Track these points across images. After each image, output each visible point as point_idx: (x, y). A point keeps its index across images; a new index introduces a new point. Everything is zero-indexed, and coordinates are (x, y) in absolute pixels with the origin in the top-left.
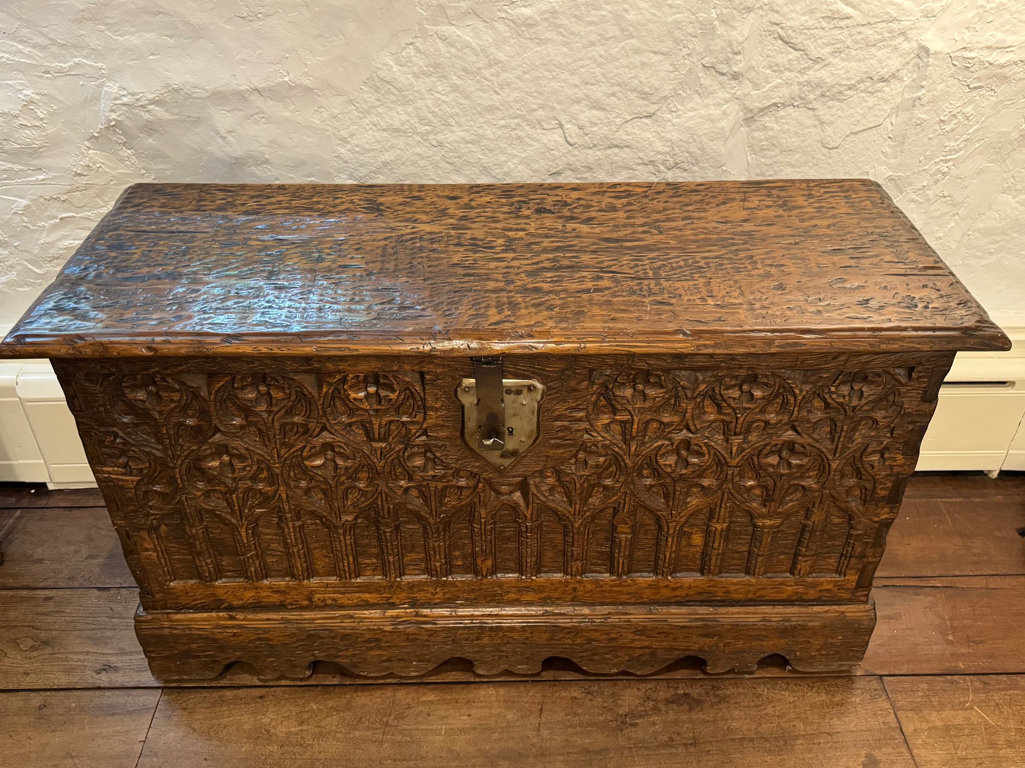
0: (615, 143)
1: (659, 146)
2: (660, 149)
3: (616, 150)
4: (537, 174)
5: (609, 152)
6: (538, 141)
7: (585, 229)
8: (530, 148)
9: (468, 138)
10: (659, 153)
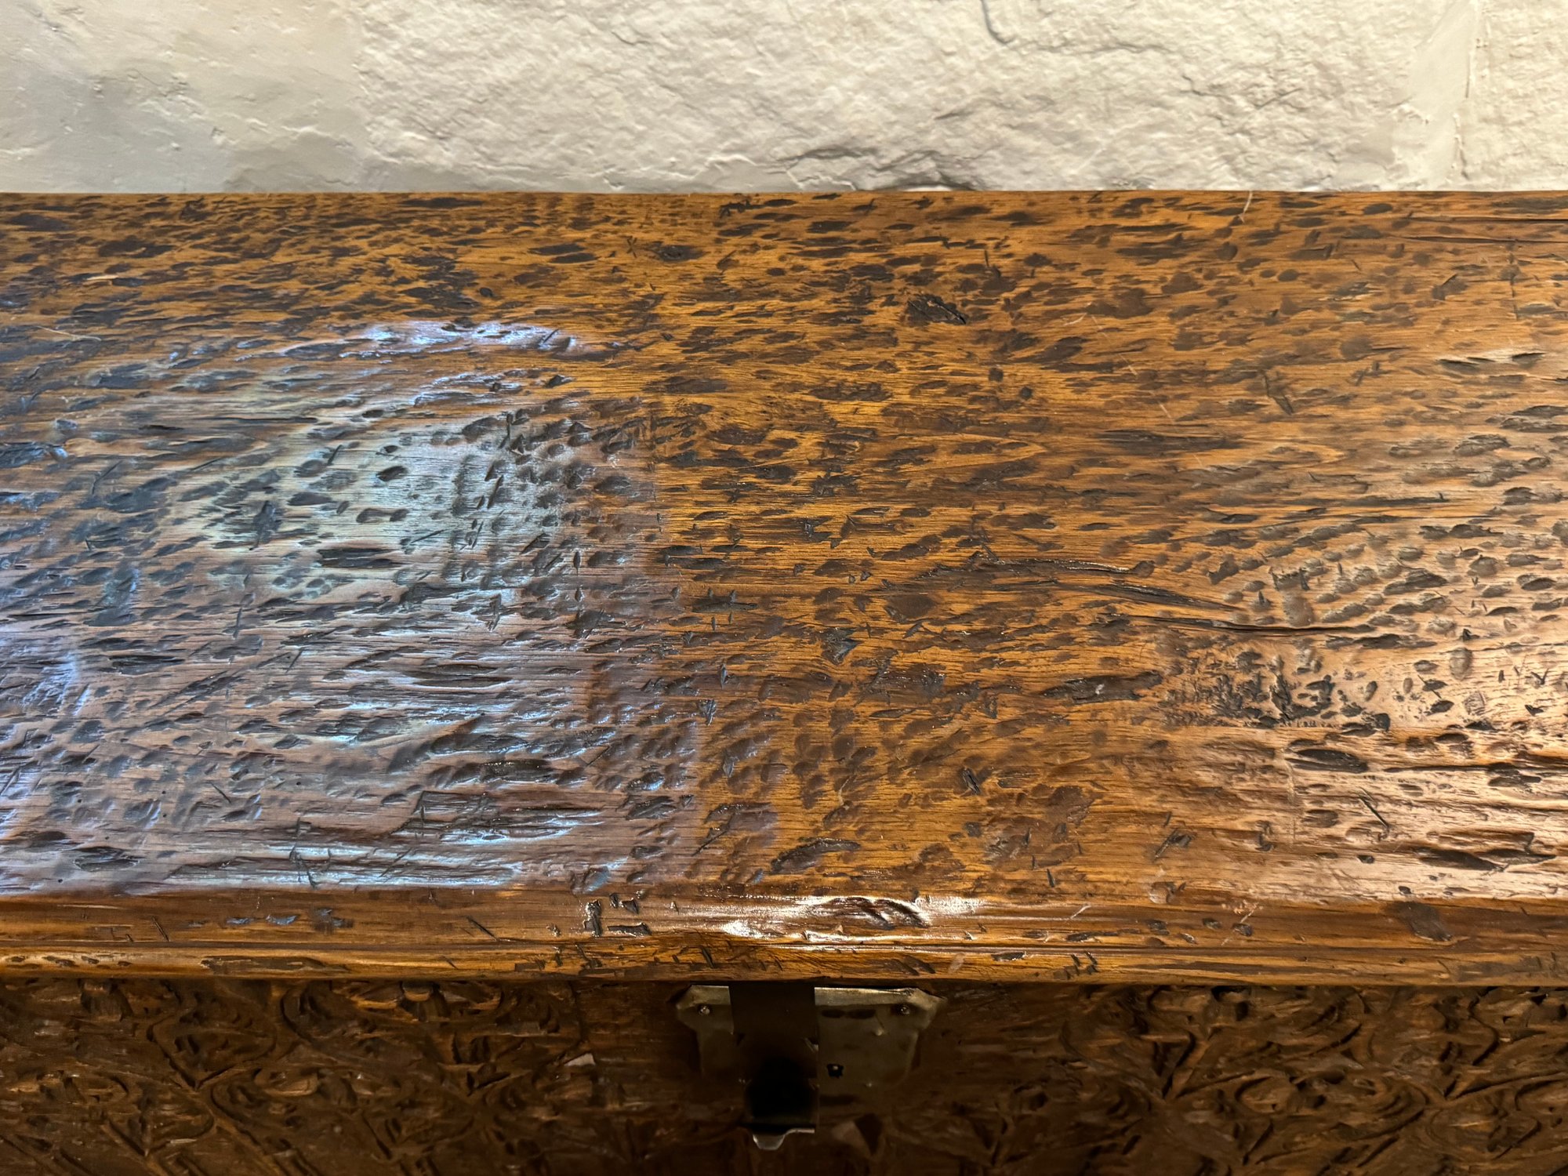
0: (1124, 36)
1: (1243, 48)
2: (1243, 56)
3: (1123, 56)
4: (906, 117)
5: (1104, 59)
6: (911, 30)
7: (1057, 388)
8: (890, 49)
9: (718, 23)
10: (1242, 66)
